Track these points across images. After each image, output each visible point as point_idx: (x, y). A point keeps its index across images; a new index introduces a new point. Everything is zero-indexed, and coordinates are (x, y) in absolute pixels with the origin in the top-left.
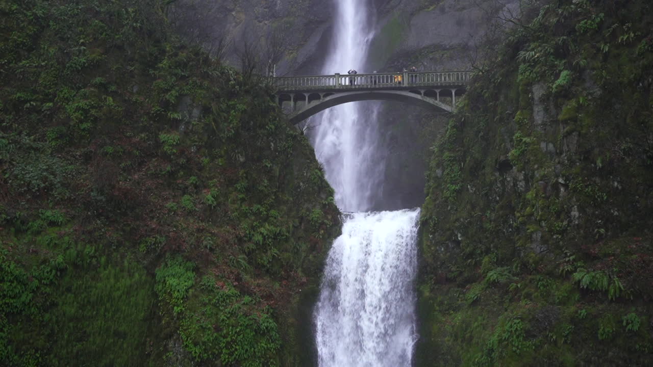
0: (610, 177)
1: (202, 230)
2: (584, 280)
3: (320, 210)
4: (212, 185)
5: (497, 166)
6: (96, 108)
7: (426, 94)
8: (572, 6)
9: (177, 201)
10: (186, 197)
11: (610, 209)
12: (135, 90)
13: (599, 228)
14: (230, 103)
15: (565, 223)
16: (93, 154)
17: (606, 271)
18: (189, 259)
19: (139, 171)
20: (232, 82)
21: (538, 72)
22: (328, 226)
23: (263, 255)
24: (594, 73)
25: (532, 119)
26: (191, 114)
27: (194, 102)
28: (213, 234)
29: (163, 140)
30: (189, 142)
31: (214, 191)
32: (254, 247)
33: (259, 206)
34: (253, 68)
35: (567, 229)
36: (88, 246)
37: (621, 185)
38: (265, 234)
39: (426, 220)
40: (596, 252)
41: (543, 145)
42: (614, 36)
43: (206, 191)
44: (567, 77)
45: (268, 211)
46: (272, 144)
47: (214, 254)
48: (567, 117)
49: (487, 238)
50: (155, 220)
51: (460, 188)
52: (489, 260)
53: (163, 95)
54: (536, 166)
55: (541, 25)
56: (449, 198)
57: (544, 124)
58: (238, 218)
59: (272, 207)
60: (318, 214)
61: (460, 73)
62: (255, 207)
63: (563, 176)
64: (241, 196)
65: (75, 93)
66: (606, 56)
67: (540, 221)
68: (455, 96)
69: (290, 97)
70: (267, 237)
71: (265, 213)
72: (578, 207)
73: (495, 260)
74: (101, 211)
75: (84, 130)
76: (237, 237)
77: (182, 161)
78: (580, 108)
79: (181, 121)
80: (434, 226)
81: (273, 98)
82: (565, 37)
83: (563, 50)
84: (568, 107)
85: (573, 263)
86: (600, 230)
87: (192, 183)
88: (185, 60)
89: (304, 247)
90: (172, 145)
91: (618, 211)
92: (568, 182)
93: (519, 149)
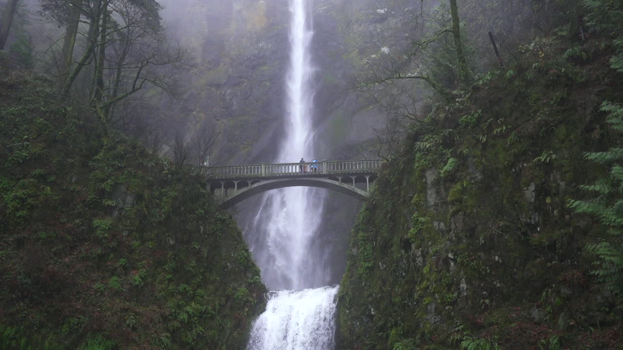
0: (491, 252)
1: (126, 310)
2: (469, 347)
3: (245, 289)
4: (141, 266)
5: (402, 245)
6: (34, 197)
7: (343, 181)
8: (457, 104)
9: (105, 282)
10: (115, 278)
11: (493, 281)
12: (73, 180)
13: (484, 299)
14: (164, 190)
15: (455, 295)
16: (26, 240)
17: (489, 339)
18: (108, 338)
19: (70, 255)
20: (165, 172)
21: (430, 160)
22: (253, 304)
23: (188, 333)
24: (475, 160)
25: (426, 200)
26: (124, 201)
27: (128, 190)
28: (137, 314)
29: (96, 225)
30: (121, 227)
31: (143, 272)
32: (179, 325)
33: (186, 286)
34: (184, 159)
35: (457, 300)
36: (9, 328)
37: (502, 260)
38: (190, 313)
39: (343, 296)
40: (482, 322)
41: (436, 224)
42: (490, 128)
43: (134, 272)
44: (453, 164)
45: (194, 290)
46: (202, 228)
47: (136, 332)
48: (453, 198)
49: (396, 312)
50: (81, 301)
51: (372, 265)
52: (396, 332)
53: (99, 184)
54: (430, 243)
55: (432, 119)
56: (363, 274)
57: (436, 205)
58: (165, 297)
59: (199, 286)
60: (243, 292)
61: (372, 162)
62: (182, 286)
63: (452, 251)
64: (169, 276)
65: (14, 183)
66: (485, 146)
67: (434, 293)
68: (369, 183)
69: (221, 185)
70: (192, 315)
71: (191, 292)
72: (465, 280)
73: (402, 333)
74: (26, 293)
75: (19, 217)
76: (162, 316)
77: (114, 244)
78: (464, 191)
79: (115, 207)
80: (350, 301)
81: (203, 186)
82: (451, 130)
83: (450, 140)
84: (454, 189)
85: (462, 332)
86: (485, 301)
87: (121, 265)
88: (122, 152)
89: (229, 324)
90: (104, 230)
91: (500, 283)
92: (456, 257)
93: (417, 228)
